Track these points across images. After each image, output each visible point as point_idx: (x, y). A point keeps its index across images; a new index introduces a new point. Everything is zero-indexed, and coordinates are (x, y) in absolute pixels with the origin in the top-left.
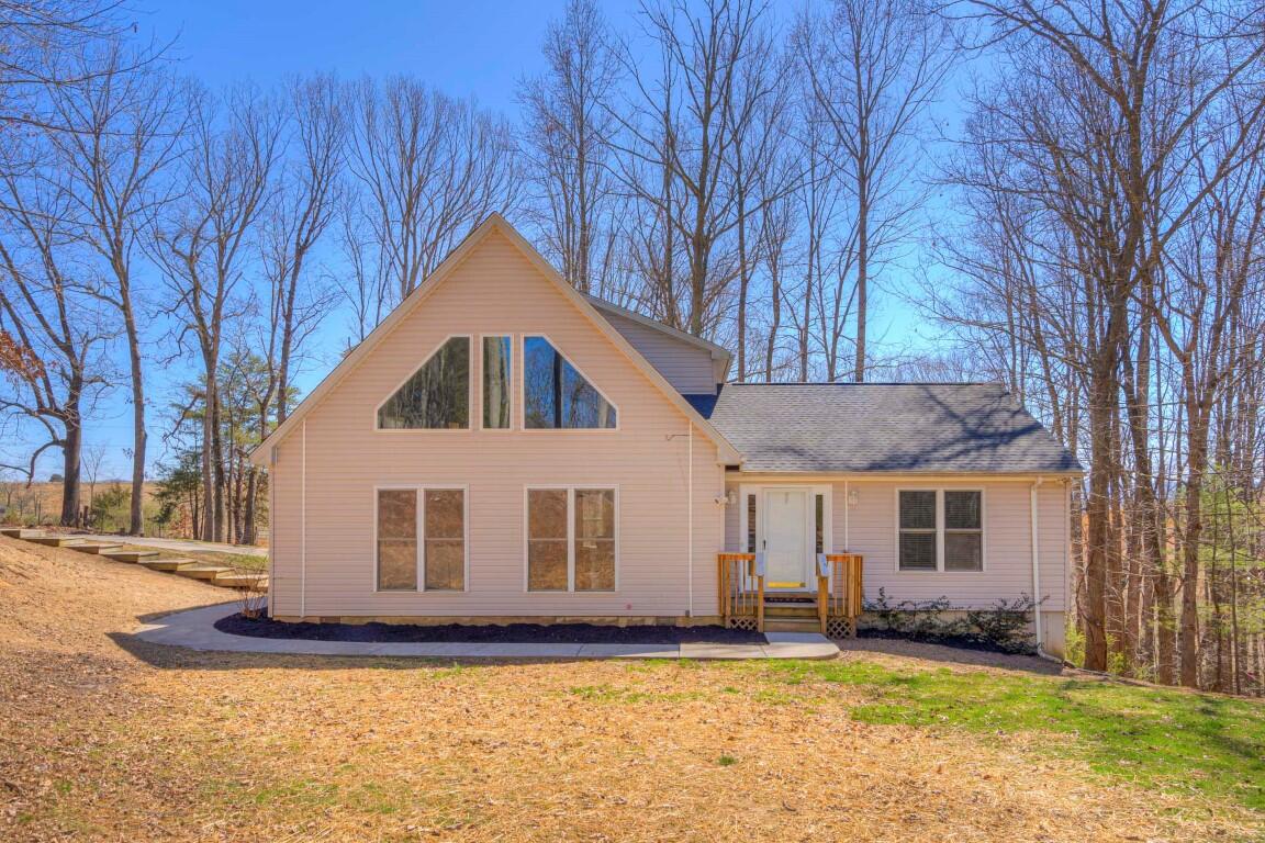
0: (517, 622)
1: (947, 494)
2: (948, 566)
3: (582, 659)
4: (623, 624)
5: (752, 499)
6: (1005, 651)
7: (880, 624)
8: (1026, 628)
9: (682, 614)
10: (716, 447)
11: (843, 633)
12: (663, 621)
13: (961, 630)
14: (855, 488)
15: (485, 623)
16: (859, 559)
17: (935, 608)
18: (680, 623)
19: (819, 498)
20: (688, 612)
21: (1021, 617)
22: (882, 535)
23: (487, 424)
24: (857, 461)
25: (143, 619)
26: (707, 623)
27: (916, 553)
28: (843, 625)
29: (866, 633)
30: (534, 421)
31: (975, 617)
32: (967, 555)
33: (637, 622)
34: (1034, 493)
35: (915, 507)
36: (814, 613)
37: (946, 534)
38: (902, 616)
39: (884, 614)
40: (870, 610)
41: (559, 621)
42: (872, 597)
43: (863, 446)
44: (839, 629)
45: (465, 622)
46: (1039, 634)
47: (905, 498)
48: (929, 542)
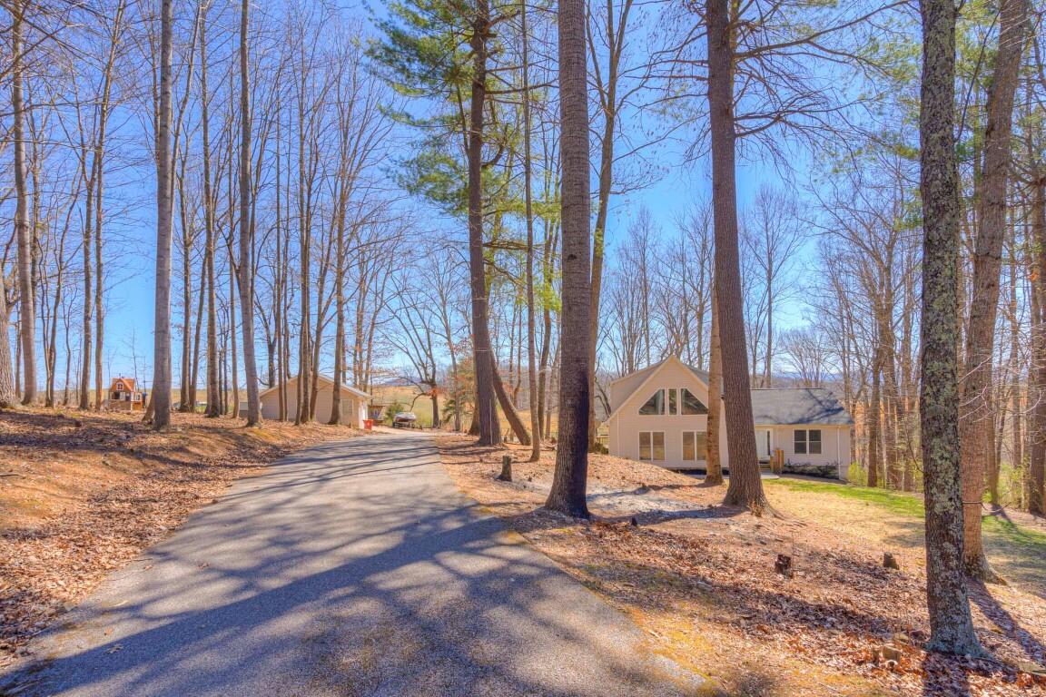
1: (810, 431)
2: (811, 452)
6: (827, 478)
7: (789, 470)
8: (836, 471)
13: (814, 472)
14: (780, 430)
16: (783, 452)
17: (805, 465)
19: (769, 433)
21: (834, 468)
22: (788, 444)
24: (790, 421)
27: (800, 448)
29: (785, 473)
31: (819, 468)
32: (816, 449)
34: (838, 430)
35: (800, 435)
36: (768, 467)
37: (810, 443)
38: (796, 467)
39: (790, 467)
40: (785, 466)
42: (786, 462)
43: (791, 414)
44: (777, 471)
46: (840, 472)
47: (796, 432)
48: (804, 445)
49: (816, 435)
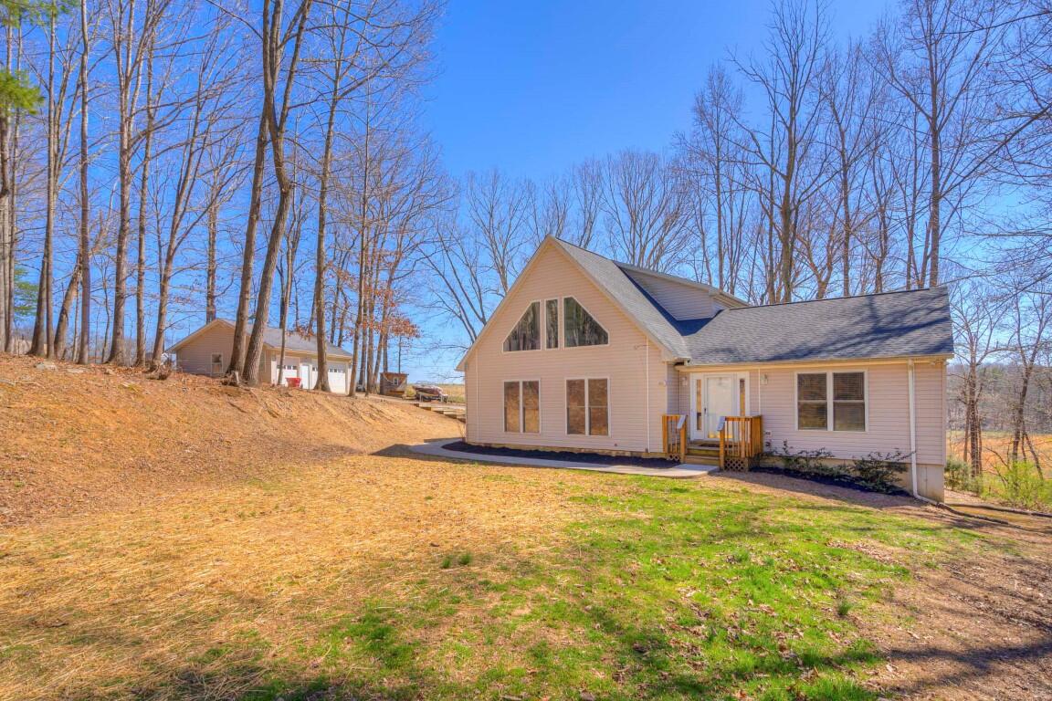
0: (564, 450)
1: (835, 375)
2: (836, 427)
3: (551, 468)
4: (614, 454)
5: (699, 382)
7: (784, 466)
8: (904, 475)
9: (644, 450)
10: (660, 351)
11: (739, 468)
12: (635, 454)
14: (765, 373)
15: (549, 450)
18: (644, 456)
19: (742, 381)
20: (647, 450)
21: (902, 468)
22: (784, 405)
23: (549, 346)
24: (766, 355)
25: (426, 441)
26: (658, 456)
27: (812, 415)
28: (740, 462)
30: (571, 343)
31: (859, 464)
32: (853, 415)
33: (621, 454)
34: (910, 372)
35: (811, 385)
36: (716, 454)
37: (835, 404)
38: (801, 460)
39: (788, 459)
40: (773, 455)
41: (583, 451)
42: (778, 447)
44: (737, 465)
45: (541, 449)
46: (915, 480)
47: (801, 377)
48: (822, 410)
49: (851, 386)
